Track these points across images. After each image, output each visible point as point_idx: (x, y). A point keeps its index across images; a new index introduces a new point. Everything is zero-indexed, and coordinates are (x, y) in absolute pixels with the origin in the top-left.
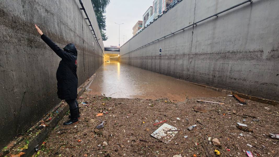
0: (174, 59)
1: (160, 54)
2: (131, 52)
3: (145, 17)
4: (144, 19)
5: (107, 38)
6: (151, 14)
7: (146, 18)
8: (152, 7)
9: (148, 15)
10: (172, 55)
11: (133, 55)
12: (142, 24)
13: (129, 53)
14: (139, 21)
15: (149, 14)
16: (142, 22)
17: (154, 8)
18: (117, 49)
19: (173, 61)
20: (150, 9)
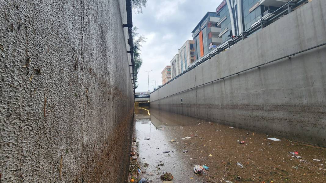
0: (190, 107)
1: (182, 103)
2: (161, 99)
3: (172, 63)
4: (172, 65)
5: (137, 86)
6: (177, 60)
7: (174, 63)
8: (178, 54)
9: (175, 62)
10: (188, 105)
11: (162, 102)
12: (170, 69)
13: (159, 100)
14: (168, 66)
15: (176, 60)
16: (170, 66)
17: (180, 55)
18: (147, 96)
19: (189, 109)
20: (176, 56)
